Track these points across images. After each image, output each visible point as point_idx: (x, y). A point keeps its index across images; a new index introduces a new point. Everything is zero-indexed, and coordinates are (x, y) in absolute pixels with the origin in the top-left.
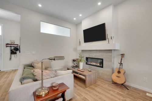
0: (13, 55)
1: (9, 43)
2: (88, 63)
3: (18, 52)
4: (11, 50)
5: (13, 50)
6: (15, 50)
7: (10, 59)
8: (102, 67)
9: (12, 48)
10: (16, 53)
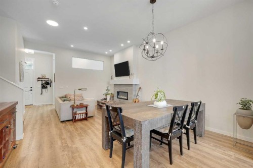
0: (44, 90)
1: (40, 76)
2: (119, 97)
3: (48, 86)
4: (42, 84)
5: (44, 85)
6: (46, 84)
7: (42, 93)
8: (127, 99)
9: (43, 82)
10: (47, 88)
